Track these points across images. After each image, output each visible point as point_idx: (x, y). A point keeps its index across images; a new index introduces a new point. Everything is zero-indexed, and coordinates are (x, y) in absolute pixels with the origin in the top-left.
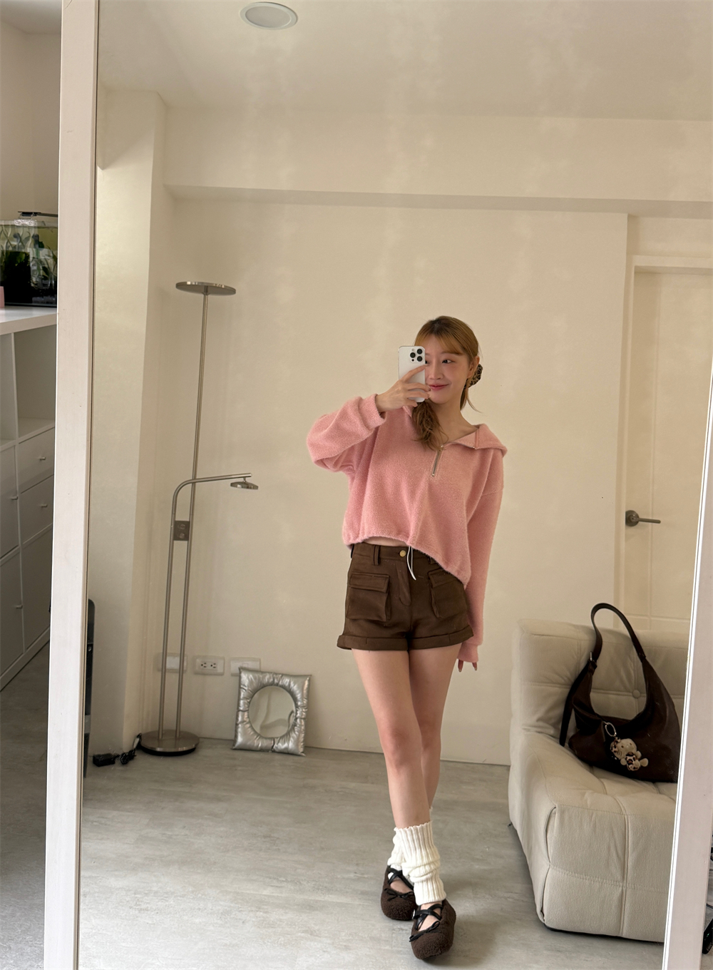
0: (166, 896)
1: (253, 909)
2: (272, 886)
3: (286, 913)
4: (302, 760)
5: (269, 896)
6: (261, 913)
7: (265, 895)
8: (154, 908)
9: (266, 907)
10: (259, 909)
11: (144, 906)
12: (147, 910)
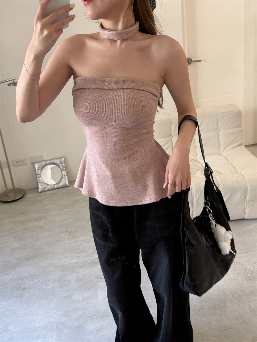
0: (32, 277)
1: (71, 272)
2: (76, 257)
3: (85, 270)
4: (69, 188)
5: (76, 263)
6: (75, 274)
7: (74, 263)
8: (28, 286)
9: (76, 270)
10: (73, 271)
11: (24, 287)
12: (25, 288)
